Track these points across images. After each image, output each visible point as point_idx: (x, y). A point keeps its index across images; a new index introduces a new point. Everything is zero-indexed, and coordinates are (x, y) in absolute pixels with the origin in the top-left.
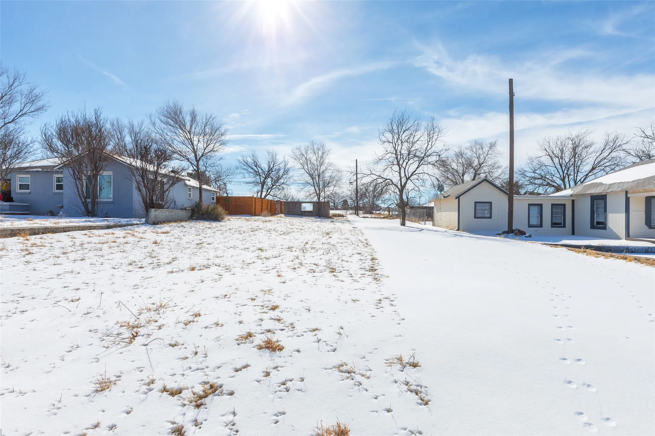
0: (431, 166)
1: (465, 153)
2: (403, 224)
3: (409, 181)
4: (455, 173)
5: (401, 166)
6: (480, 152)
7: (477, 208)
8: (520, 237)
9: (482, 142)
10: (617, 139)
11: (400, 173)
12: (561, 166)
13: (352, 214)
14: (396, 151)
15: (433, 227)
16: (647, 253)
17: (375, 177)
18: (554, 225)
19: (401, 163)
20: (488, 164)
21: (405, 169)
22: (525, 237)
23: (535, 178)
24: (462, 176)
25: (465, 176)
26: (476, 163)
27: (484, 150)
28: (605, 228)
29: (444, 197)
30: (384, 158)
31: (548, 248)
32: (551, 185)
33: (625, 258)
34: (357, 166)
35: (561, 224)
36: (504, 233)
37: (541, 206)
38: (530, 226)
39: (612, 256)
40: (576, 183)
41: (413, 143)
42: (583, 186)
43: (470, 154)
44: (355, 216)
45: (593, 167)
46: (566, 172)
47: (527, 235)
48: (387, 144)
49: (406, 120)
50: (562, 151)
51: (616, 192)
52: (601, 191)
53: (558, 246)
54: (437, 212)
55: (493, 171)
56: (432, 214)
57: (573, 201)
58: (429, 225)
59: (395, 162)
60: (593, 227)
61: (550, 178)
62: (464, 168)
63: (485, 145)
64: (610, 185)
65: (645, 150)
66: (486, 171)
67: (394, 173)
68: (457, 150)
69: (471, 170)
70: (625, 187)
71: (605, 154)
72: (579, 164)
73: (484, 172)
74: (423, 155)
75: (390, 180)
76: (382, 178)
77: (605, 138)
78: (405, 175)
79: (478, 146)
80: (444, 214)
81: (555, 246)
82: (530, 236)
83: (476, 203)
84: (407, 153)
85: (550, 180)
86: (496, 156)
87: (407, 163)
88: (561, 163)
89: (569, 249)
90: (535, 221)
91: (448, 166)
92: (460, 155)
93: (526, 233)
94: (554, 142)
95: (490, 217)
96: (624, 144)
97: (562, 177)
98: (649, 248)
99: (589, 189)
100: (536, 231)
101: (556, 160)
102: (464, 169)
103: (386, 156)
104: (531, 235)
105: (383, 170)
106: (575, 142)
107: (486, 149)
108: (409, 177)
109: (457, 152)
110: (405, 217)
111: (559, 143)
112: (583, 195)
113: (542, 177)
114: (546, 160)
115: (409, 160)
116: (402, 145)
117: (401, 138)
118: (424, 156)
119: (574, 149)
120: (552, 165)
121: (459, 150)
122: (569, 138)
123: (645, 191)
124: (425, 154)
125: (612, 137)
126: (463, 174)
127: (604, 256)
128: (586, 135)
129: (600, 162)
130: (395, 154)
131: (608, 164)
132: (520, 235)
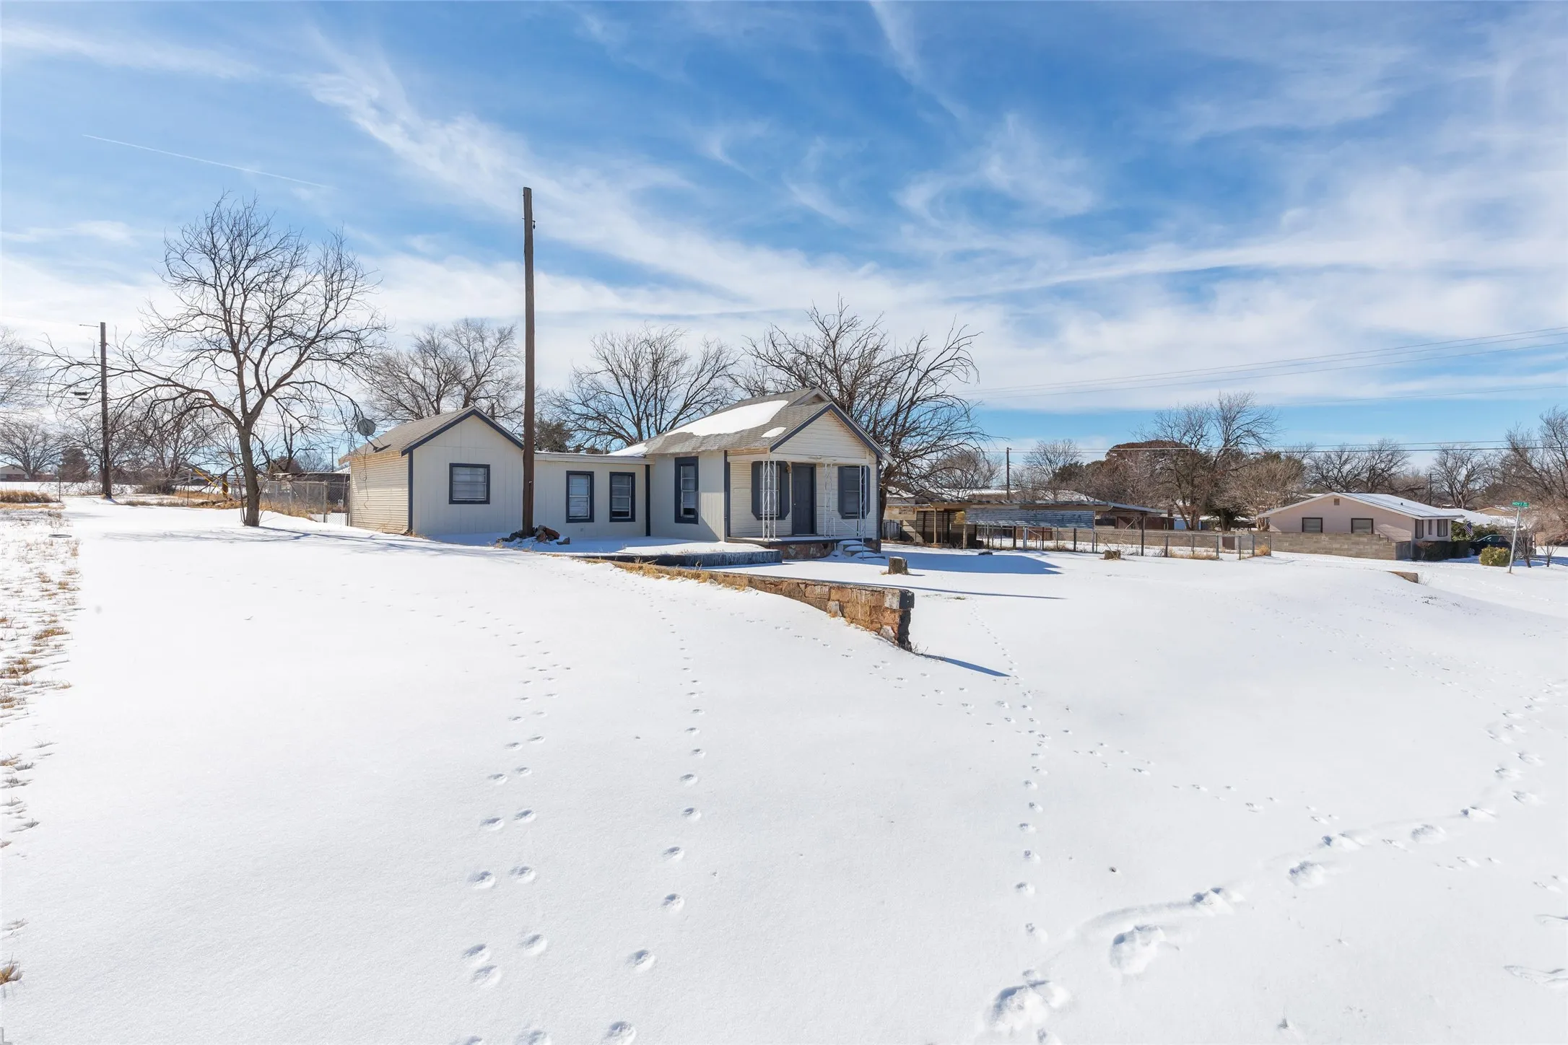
0: (336, 365)
1: (442, 346)
2: (252, 521)
3: (270, 400)
4: (418, 393)
5: (242, 356)
6: (478, 346)
7: (456, 478)
8: (547, 543)
9: (482, 326)
10: (721, 354)
11: (240, 376)
12: (634, 396)
13: (89, 493)
14: (227, 311)
15: (349, 527)
16: (751, 564)
17: (151, 381)
18: (616, 516)
19: (241, 347)
20: (495, 378)
21: (257, 366)
22: (558, 543)
23: (587, 417)
24: (437, 400)
25: (443, 401)
26: (468, 373)
27: (487, 344)
28: (695, 521)
29: (375, 448)
30: (184, 328)
31: (583, 565)
32: (617, 433)
33: (697, 577)
34: (103, 344)
35: (627, 514)
36: (514, 536)
37: (590, 475)
38: (570, 519)
39: (679, 574)
40: (658, 432)
41: (284, 298)
42: (663, 439)
43: (455, 349)
44: (99, 499)
45: (685, 403)
46: (642, 407)
47: (562, 539)
48: (194, 288)
49: (260, 229)
50: (636, 366)
51: (712, 452)
52: (690, 449)
53: (599, 560)
54: (359, 489)
55: (506, 394)
56: (346, 494)
57: (648, 467)
58: (336, 523)
59: (226, 344)
60: (679, 519)
61: (614, 420)
62: (442, 382)
63: (489, 333)
64: (705, 438)
65: (757, 378)
66: (490, 395)
67: (222, 374)
68: (424, 336)
69: (455, 389)
70: (724, 443)
71: (704, 380)
72: (664, 393)
73: (487, 396)
74: (311, 335)
75: (207, 393)
76: (177, 385)
77: (702, 348)
78: (259, 384)
79: (473, 334)
80: (374, 493)
81: (594, 560)
82: (567, 542)
83: (452, 466)
84: (263, 319)
85: (614, 423)
86: (512, 361)
87: (264, 351)
88: (635, 390)
89: (616, 566)
90: (580, 509)
91: (400, 374)
92: (430, 348)
93: (559, 535)
94: (621, 345)
95: (487, 501)
96: (730, 364)
97: (636, 420)
98: (753, 554)
99: (674, 444)
100: (582, 530)
101: (626, 383)
102: (441, 385)
103: (193, 323)
104: (569, 539)
105: (185, 362)
106: (656, 350)
107: (491, 342)
108: (269, 390)
109: (423, 339)
110: (257, 502)
111: (631, 348)
112: (663, 456)
113: (601, 417)
114: (607, 381)
115: (270, 343)
116: (246, 296)
117: (241, 279)
118: (316, 337)
119: (655, 363)
120: (618, 392)
121: (428, 337)
122: (646, 341)
123: (751, 452)
124: (319, 331)
125: (713, 350)
126: (437, 396)
127: (668, 574)
128: (674, 338)
129: (696, 393)
130: (225, 320)
131: (708, 399)
132: (547, 541)
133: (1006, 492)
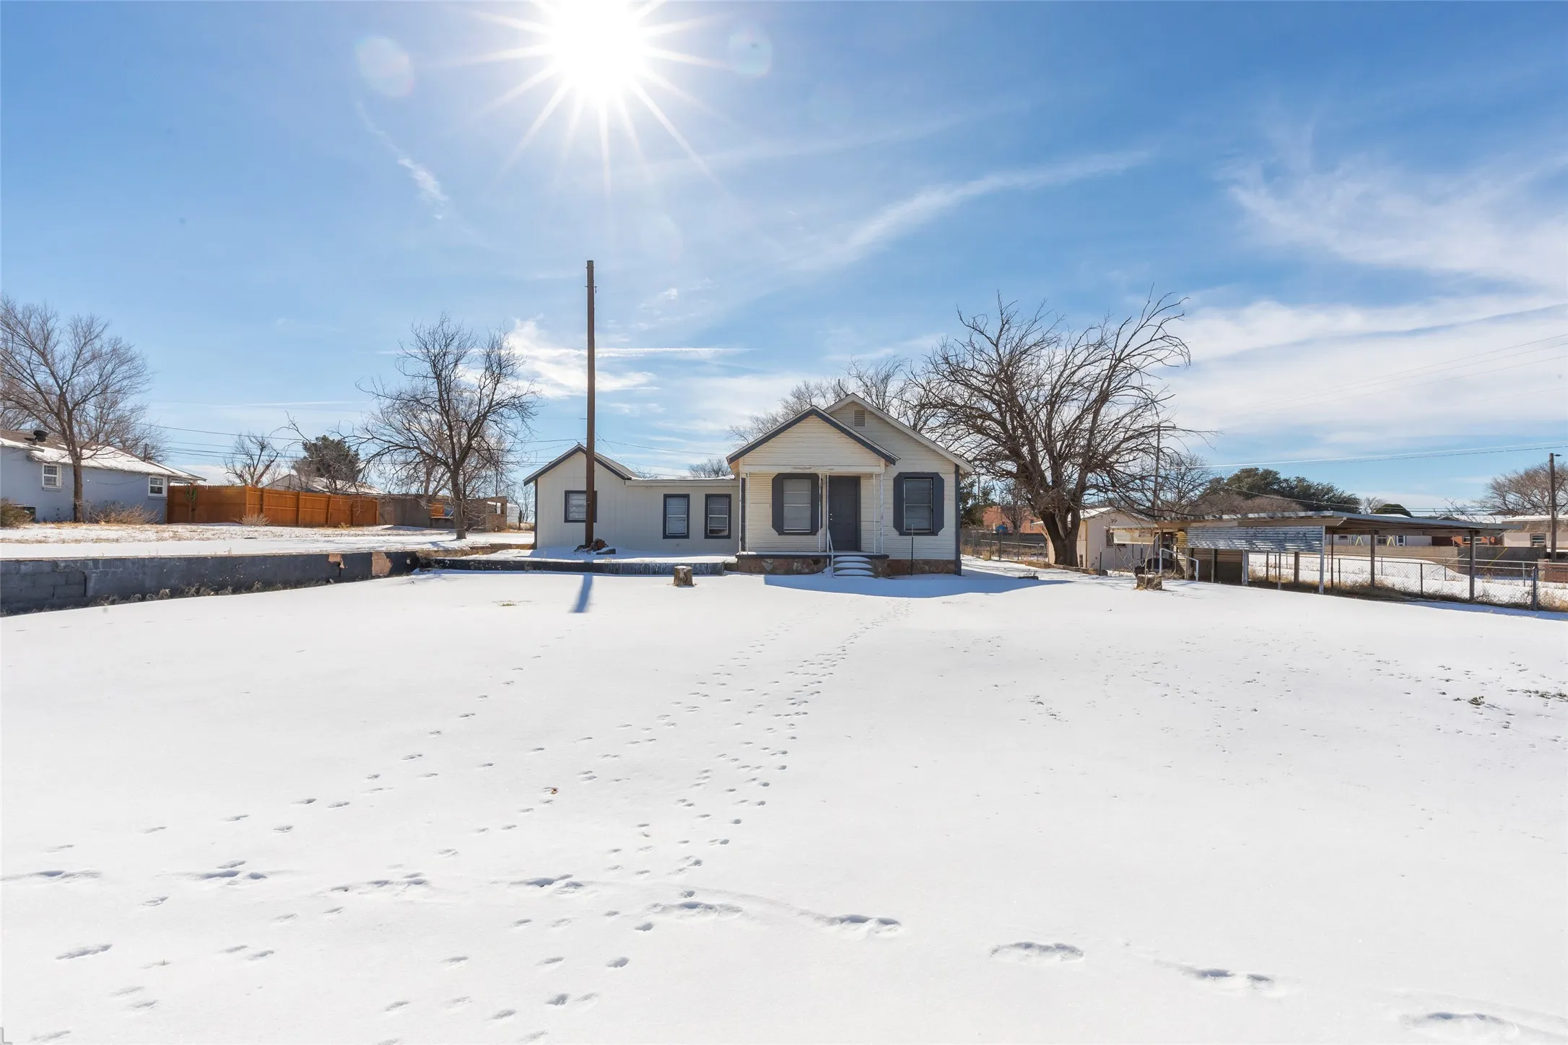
7: (571, 502)
18: (712, 533)
22: (598, 554)
35: (723, 532)
36: (581, 547)
37: (686, 498)
38: (667, 536)
47: (604, 550)
82: (611, 552)
83: (567, 492)
90: (676, 528)
93: (604, 547)
100: (678, 545)
104: (614, 550)
132: (592, 551)
133: (1549, 517)
